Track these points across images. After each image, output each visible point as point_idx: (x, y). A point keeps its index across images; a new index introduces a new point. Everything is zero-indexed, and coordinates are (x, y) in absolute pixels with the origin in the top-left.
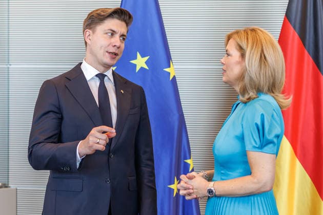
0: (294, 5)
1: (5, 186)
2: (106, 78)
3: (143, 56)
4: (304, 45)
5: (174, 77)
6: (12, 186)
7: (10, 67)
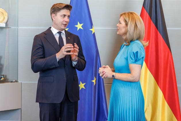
1: (16, 81)
2: (62, 33)
3: (80, 23)
4: (151, 19)
5: (94, 33)
6: (20, 81)
7: (18, 28)
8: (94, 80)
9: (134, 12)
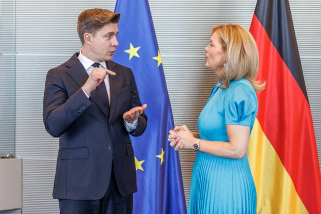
0: (262, 4)
1: (12, 157)
2: (100, 66)
3: (135, 47)
5: (161, 65)
6: (18, 157)
7: (17, 55)
8: (161, 154)
9: (240, 26)
